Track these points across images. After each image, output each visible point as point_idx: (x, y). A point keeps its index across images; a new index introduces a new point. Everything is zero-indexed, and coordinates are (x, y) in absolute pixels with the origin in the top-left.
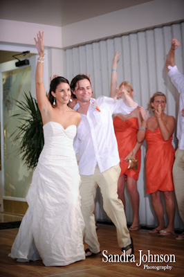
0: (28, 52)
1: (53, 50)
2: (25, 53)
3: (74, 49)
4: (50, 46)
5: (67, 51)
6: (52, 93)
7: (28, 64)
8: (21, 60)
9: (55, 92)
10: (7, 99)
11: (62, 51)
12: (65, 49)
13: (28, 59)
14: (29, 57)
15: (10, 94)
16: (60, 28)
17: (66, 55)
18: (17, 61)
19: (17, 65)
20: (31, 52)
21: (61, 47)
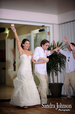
0: (44, 26)
1: (54, 25)
2: (43, 26)
3: (63, 24)
4: (53, 23)
5: (60, 25)
6: (23, 44)
7: (44, 31)
8: (41, 29)
9: (24, 44)
10: (36, 45)
11: (58, 25)
12: (59, 24)
13: (44, 29)
14: (45, 28)
15: (37, 43)
16: (57, 16)
17: (59, 27)
18: (40, 29)
19: (40, 31)
20: (45, 26)
21: (58, 24)
